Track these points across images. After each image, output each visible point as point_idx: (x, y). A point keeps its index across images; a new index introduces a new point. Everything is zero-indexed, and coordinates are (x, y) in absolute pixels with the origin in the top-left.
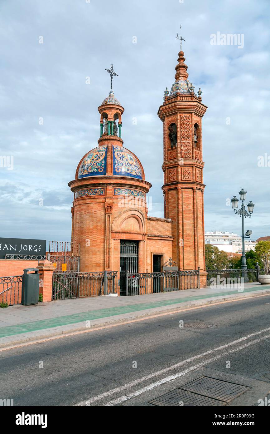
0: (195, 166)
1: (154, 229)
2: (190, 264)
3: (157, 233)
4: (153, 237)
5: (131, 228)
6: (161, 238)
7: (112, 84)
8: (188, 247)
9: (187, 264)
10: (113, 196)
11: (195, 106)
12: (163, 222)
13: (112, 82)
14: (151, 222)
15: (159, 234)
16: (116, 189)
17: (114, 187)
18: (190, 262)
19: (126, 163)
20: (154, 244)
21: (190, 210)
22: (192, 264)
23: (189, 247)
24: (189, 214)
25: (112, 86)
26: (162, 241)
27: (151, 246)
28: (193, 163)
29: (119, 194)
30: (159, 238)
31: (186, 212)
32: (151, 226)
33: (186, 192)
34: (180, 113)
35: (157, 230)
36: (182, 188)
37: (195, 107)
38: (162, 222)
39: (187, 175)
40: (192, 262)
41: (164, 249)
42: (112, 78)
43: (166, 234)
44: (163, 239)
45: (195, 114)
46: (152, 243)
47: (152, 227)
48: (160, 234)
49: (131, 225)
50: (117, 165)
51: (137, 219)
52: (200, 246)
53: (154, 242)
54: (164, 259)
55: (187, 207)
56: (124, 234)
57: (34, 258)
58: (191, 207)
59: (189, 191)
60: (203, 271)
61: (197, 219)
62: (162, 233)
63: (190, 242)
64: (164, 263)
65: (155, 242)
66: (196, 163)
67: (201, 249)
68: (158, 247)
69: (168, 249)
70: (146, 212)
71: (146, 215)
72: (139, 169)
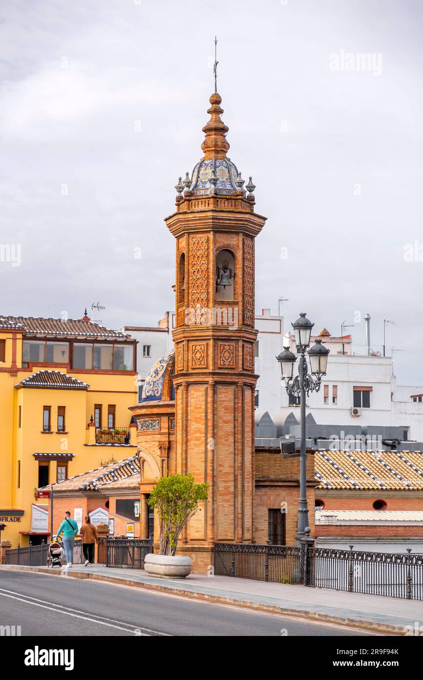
70: (160, 448)
71: (161, 453)
72: (151, 385)
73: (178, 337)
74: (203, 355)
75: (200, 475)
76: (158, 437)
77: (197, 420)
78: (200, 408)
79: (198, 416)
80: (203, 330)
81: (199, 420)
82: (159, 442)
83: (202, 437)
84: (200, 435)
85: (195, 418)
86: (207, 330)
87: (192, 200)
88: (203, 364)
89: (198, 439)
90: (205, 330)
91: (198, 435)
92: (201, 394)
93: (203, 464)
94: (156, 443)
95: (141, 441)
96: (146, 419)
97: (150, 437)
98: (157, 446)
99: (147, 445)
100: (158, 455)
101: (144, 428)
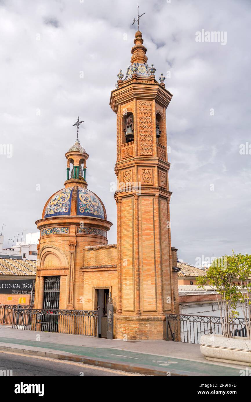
1: (99, 259)
4: (92, 269)
5: (49, 264)
6: (104, 269)
12: (111, 249)
13: (78, 132)
14: (95, 252)
15: (105, 264)
20: (99, 276)
25: (78, 135)
26: (109, 272)
27: (93, 279)
30: (102, 269)
32: (94, 256)
35: (102, 260)
38: (109, 249)
41: (111, 281)
43: (115, 263)
44: (106, 269)
46: (96, 275)
47: (96, 257)
48: (107, 264)
49: (49, 262)
51: (54, 255)
53: (98, 274)
57: (24, 293)
65: (100, 274)
68: (103, 280)
70: (70, 245)
71: (71, 248)
72: (59, 206)
73: (126, 164)
74: (150, 176)
75: (151, 260)
76: (68, 238)
77: (147, 221)
78: (149, 212)
79: (148, 218)
80: (151, 159)
81: (148, 220)
82: (69, 241)
83: (152, 233)
84: (150, 231)
85: (146, 219)
86: (154, 159)
87: (138, 79)
88: (150, 182)
89: (148, 234)
90: (153, 159)
91: (148, 231)
92: (150, 203)
93: (153, 252)
94: (65, 242)
95: (50, 241)
96: (57, 227)
97: (60, 238)
98: (66, 244)
99: (57, 244)
100: (67, 250)
101: (54, 232)
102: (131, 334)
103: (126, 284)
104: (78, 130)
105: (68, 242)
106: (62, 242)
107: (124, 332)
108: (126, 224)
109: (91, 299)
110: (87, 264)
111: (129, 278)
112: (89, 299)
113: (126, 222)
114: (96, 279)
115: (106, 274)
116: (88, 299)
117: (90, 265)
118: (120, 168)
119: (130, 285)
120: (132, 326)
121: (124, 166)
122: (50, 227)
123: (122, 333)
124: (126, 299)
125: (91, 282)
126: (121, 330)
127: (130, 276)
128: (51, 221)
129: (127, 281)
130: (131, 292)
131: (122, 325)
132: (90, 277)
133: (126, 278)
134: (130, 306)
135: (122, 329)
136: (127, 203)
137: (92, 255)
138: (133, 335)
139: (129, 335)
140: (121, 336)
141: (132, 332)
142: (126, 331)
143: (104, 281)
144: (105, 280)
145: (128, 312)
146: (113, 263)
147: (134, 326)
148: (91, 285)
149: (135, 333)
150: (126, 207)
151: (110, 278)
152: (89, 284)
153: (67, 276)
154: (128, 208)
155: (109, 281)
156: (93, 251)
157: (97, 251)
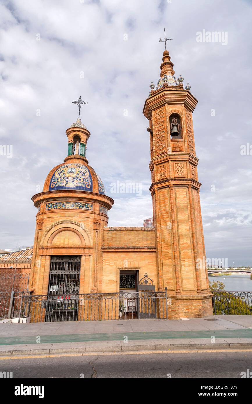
0: (172, 160)
1: (123, 240)
2: (170, 282)
3: (126, 245)
4: (117, 249)
5: (64, 242)
6: (132, 250)
7: (79, 112)
8: (166, 259)
9: (166, 282)
10: (45, 212)
11: (165, 95)
12: (139, 232)
14: (118, 233)
15: (131, 245)
16: (47, 205)
17: (45, 203)
18: (170, 279)
19: (62, 177)
20: (123, 257)
21: (167, 213)
22: (172, 283)
23: (168, 259)
24: (167, 217)
25: (79, 114)
26: (138, 253)
27: (116, 260)
28: (167, 157)
29: (49, 208)
30: (130, 250)
31: (163, 216)
32: (118, 237)
33: (162, 192)
34: (154, 110)
35: (127, 241)
36: (158, 189)
37: (165, 97)
38: (136, 231)
39: (162, 173)
40: (172, 279)
41: (140, 262)
42: (80, 107)
43: (144, 245)
44: (136, 250)
45: (169, 104)
46: (119, 256)
47: (120, 238)
48: (134, 245)
49: (64, 239)
50: (53, 181)
51: (73, 232)
52: (184, 258)
53: (123, 255)
54: (140, 275)
55: (164, 210)
56: (52, 250)
58: (168, 209)
59: (165, 191)
60: (195, 292)
61: (177, 223)
62: (137, 243)
63: (168, 253)
64: (140, 280)
65: (125, 255)
66: (171, 157)
67: (187, 262)
68: (129, 261)
69: (149, 262)
70: (94, 223)
71: (95, 226)
72: (80, 180)
73: (179, 157)
74: (195, 173)
75: (201, 244)
76: (92, 216)
78: (197, 203)
80: (196, 159)
82: (93, 218)
83: (199, 221)
85: (196, 208)
88: (195, 178)
92: (196, 195)
93: (201, 238)
94: (89, 219)
95: (72, 215)
96: (80, 201)
97: (85, 215)
98: (91, 222)
99: (80, 219)
100: (91, 228)
101: (77, 207)
102: (195, 312)
103: (184, 265)
104: (80, 109)
105: (92, 220)
106: (86, 219)
107: (187, 311)
108: (181, 210)
109: (113, 281)
110: (108, 244)
111: (188, 259)
112: (112, 281)
113: (180, 208)
114: (120, 260)
115: (134, 255)
116: (109, 281)
117: (112, 245)
118: (172, 159)
119: (189, 266)
120: (195, 304)
121: (176, 158)
122: (71, 201)
123: (184, 312)
124: (185, 279)
125: (113, 262)
126: (183, 310)
127: (189, 258)
128: (76, 194)
129: (186, 263)
130: (191, 273)
131: (184, 304)
132: (112, 258)
133: (184, 259)
134: (191, 285)
135: (185, 308)
136: (181, 191)
137: (114, 236)
138: (197, 313)
139: (193, 314)
140: (183, 316)
141: (196, 311)
142: (189, 310)
143: (131, 262)
144: (133, 261)
145: (187, 292)
146: (141, 245)
147: (198, 304)
148: (113, 265)
149: (200, 311)
150: (180, 195)
151: (139, 259)
152: (110, 264)
153: (91, 256)
154: (182, 197)
155: (138, 262)
156: (115, 232)
157: (121, 232)
